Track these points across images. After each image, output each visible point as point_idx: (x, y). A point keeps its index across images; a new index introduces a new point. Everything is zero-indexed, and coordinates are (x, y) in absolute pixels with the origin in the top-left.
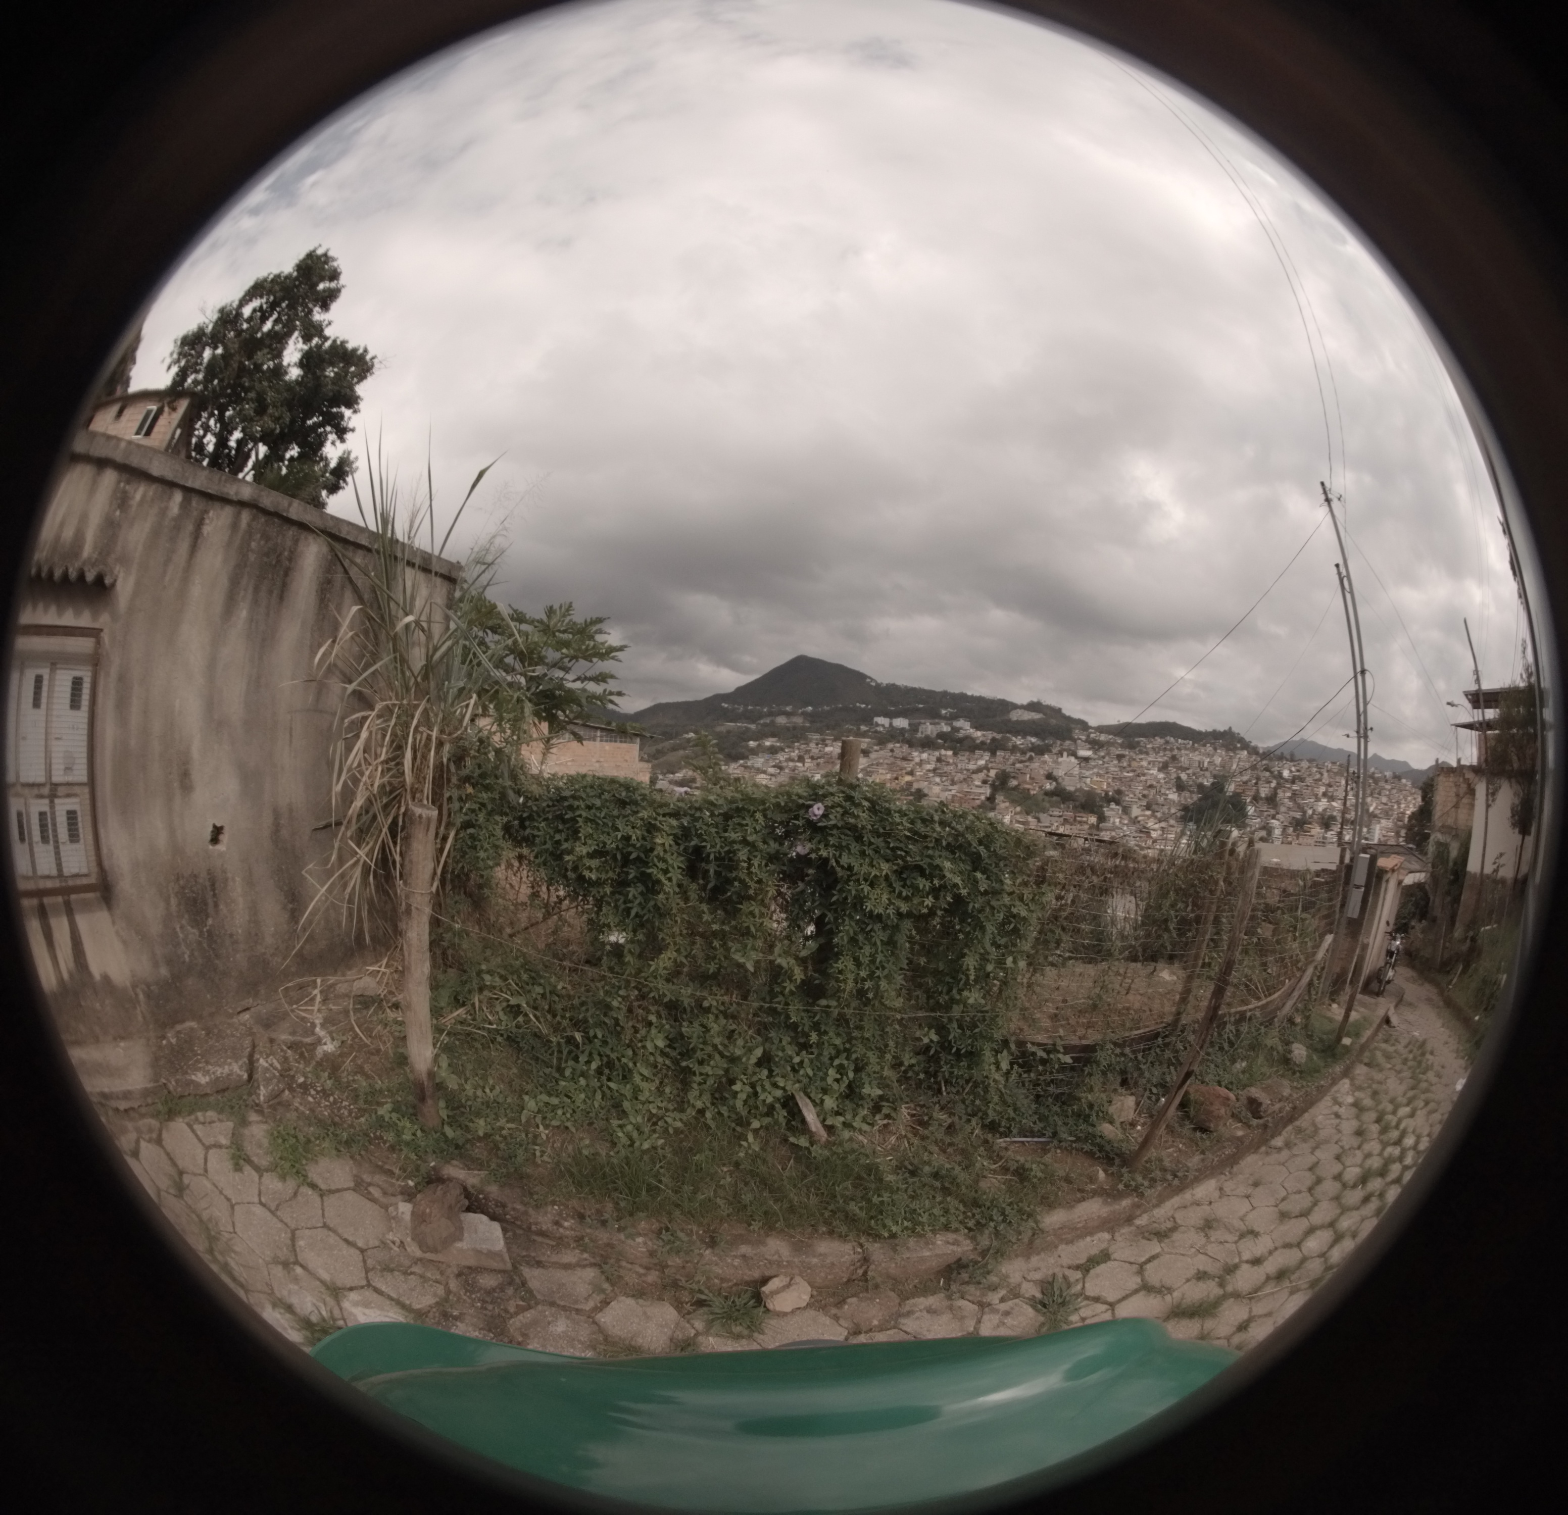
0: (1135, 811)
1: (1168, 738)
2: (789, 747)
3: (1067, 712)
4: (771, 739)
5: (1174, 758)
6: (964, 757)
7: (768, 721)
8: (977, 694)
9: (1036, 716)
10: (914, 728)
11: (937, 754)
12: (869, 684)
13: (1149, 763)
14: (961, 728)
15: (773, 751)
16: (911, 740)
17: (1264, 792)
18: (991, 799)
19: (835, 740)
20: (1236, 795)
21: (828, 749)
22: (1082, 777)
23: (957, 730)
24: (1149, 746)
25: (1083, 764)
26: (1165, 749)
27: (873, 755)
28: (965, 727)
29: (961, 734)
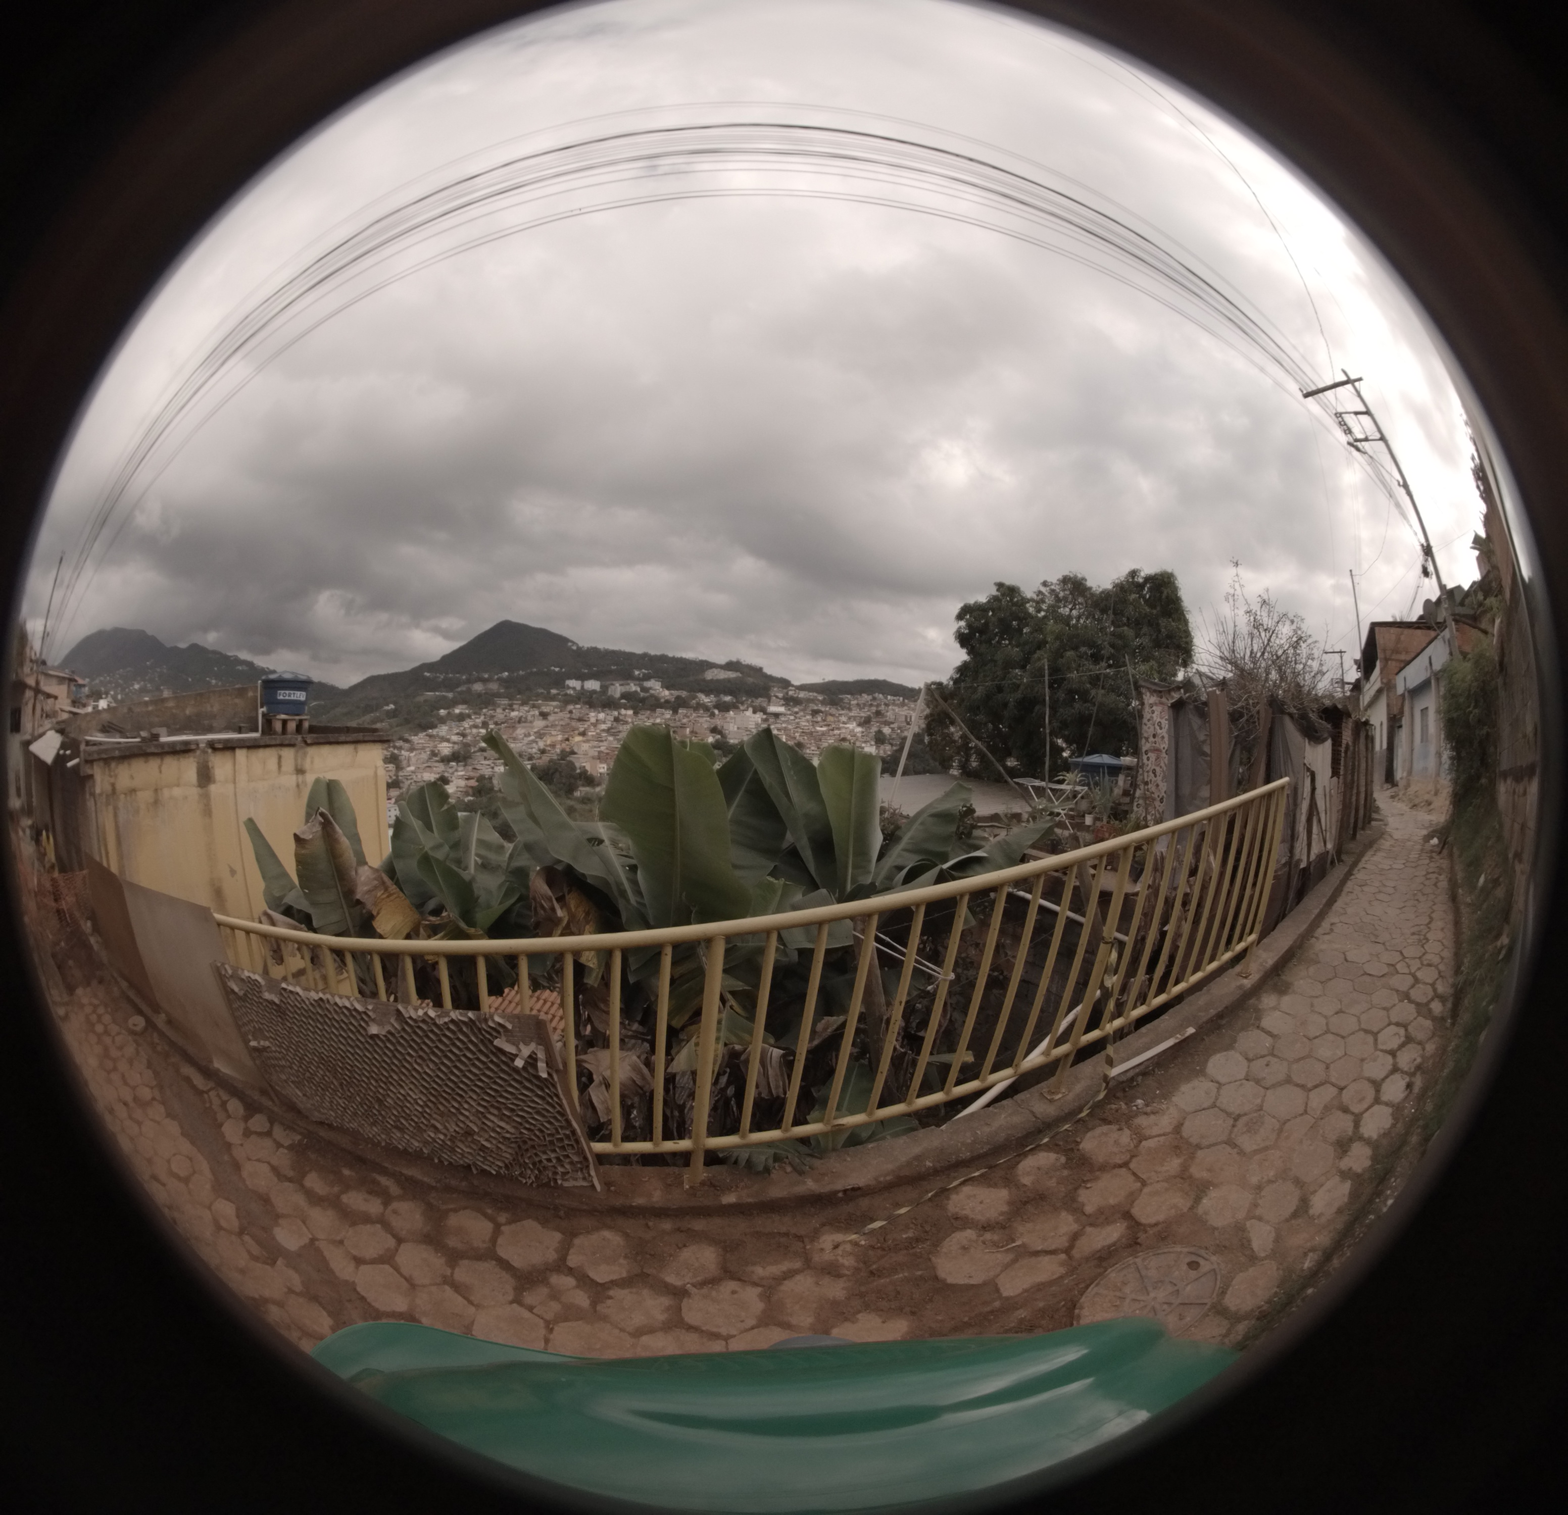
1: (876, 695)
2: (475, 713)
4: (461, 706)
5: (878, 713)
6: (643, 715)
7: (463, 688)
8: (678, 655)
9: (732, 675)
10: (604, 690)
11: (616, 713)
12: (570, 649)
13: (850, 718)
14: (651, 688)
15: (461, 718)
16: (595, 701)
19: (524, 703)
21: (514, 714)
23: (645, 690)
24: (854, 702)
25: (771, 720)
26: (871, 705)
27: (553, 718)
28: (654, 687)
29: (648, 694)
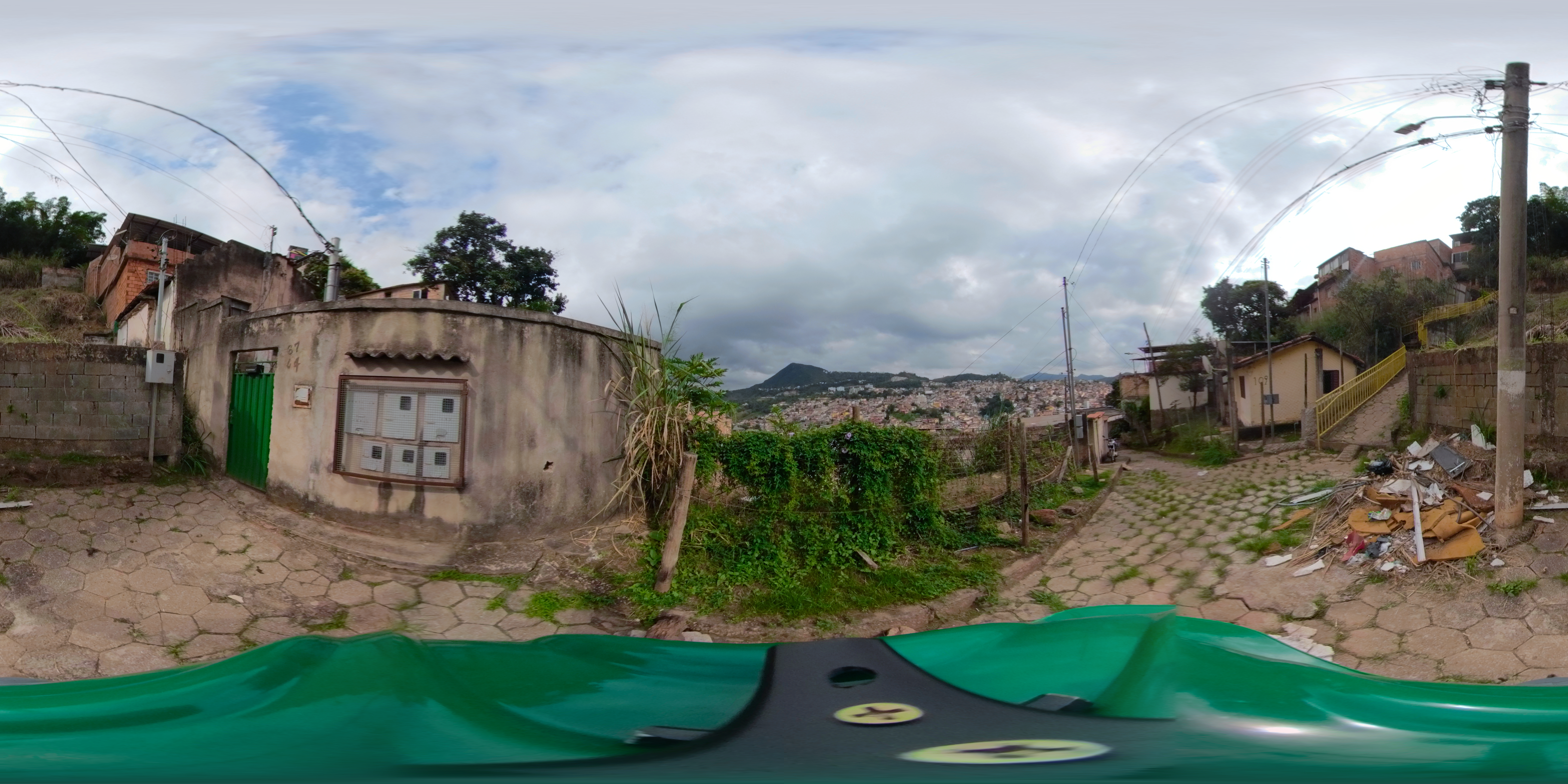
0: (957, 414)
1: (969, 380)
2: (791, 405)
3: (918, 374)
4: (782, 402)
6: (872, 401)
7: (781, 394)
8: (874, 371)
9: (903, 378)
10: (847, 391)
11: (859, 401)
12: (825, 373)
13: (961, 393)
14: (869, 388)
15: (784, 407)
16: (846, 396)
17: (1021, 397)
18: (887, 418)
19: (813, 399)
20: (1006, 400)
21: (810, 404)
22: (929, 403)
24: (960, 385)
25: (928, 397)
26: (968, 385)
27: (830, 405)
28: (871, 387)
29: (869, 391)
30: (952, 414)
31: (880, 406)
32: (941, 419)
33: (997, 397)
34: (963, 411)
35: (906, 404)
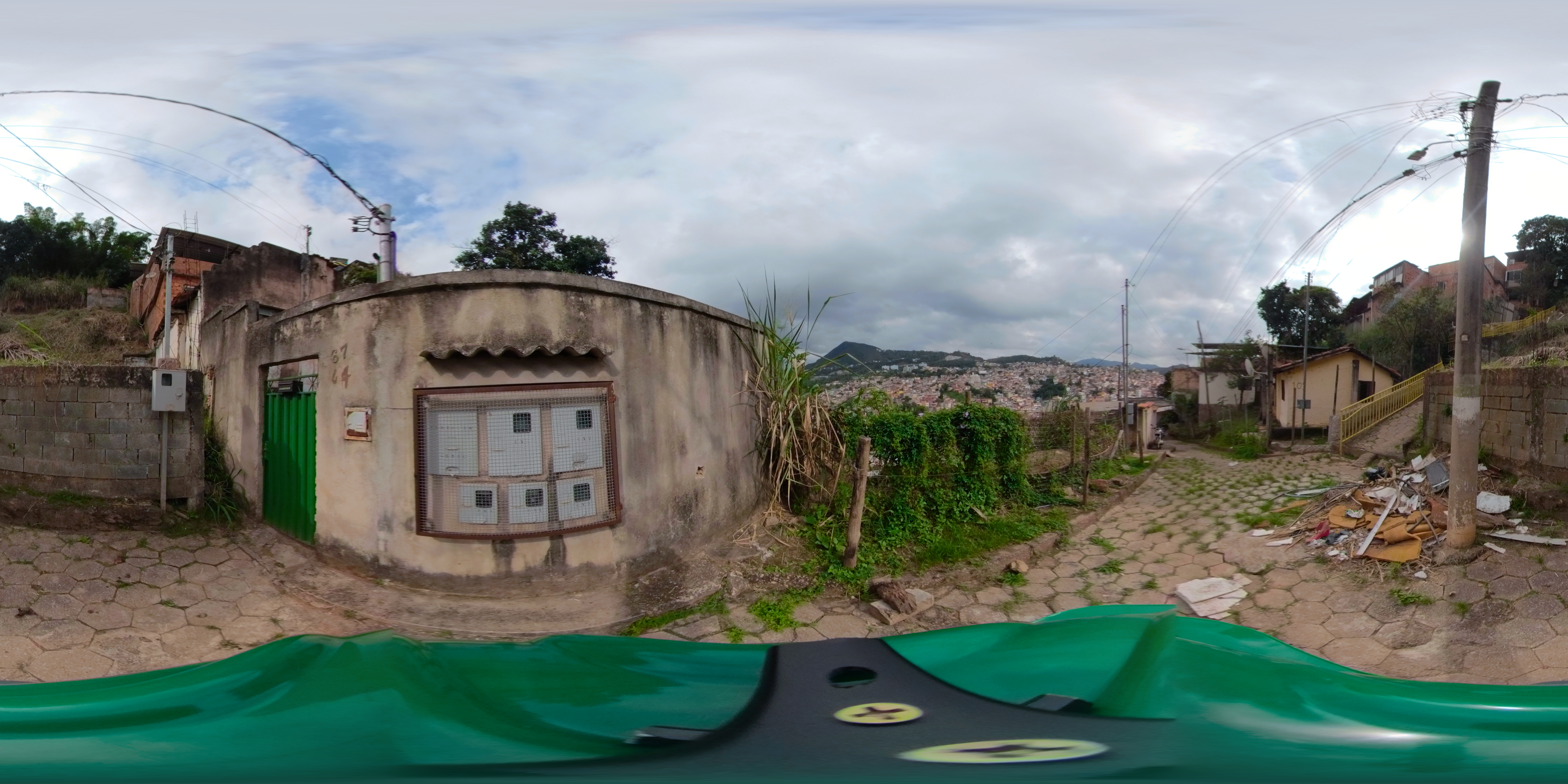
0: (1010, 395)
1: (1023, 362)
2: (844, 384)
3: (972, 354)
4: (836, 381)
5: (1026, 370)
6: (926, 379)
7: (833, 373)
8: (929, 350)
9: (958, 357)
10: (901, 369)
11: (913, 379)
12: (878, 351)
13: (1014, 374)
14: (923, 366)
15: (838, 387)
16: (900, 374)
17: (1074, 381)
18: (941, 397)
19: (865, 378)
20: (1060, 383)
21: (863, 383)
22: (982, 383)
23: (921, 368)
24: (1014, 366)
25: (982, 377)
26: (1021, 367)
27: (883, 384)
28: (925, 366)
29: (923, 370)
30: (1005, 395)
31: (934, 385)
32: (994, 400)
33: (1050, 380)
34: (1016, 393)
35: (960, 383)
